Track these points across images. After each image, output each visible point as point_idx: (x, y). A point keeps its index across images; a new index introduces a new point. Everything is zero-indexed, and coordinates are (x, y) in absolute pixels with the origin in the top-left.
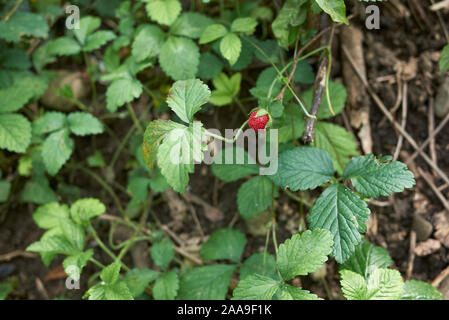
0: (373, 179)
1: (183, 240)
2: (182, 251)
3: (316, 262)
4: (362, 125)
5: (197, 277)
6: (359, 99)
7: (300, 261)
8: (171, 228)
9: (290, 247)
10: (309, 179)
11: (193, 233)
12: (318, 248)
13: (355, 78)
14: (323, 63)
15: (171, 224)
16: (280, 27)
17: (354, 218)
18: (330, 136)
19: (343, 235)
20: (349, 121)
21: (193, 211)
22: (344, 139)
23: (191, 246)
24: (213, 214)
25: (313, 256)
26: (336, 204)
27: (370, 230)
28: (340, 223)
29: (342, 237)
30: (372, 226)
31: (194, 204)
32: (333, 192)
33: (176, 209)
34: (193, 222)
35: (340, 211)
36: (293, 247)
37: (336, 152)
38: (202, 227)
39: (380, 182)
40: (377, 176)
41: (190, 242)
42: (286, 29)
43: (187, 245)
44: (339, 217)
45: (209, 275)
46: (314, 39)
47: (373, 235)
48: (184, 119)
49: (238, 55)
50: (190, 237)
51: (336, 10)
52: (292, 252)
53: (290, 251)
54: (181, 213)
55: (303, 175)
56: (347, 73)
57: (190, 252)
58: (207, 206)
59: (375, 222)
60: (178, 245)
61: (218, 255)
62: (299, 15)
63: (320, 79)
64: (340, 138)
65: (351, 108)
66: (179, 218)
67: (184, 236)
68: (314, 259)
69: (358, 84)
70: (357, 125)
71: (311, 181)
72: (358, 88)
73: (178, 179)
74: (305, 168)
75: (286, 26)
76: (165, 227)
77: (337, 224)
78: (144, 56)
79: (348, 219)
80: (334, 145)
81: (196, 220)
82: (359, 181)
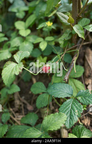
0: (87, 98)
1: (16, 115)
2: (15, 119)
3: (58, 126)
4: (89, 84)
5: (16, 129)
6: (89, 74)
7: (52, 124)
8: (13, 110)
9: (49, 118)
10: (62, 94)
11: (21, 113)
12: (60, 120)
13: (89, 67)
14: (75, 55)
15: (14, 109)
16: (61, 40)
17: (76, 111)
18: (76, 84)
19: (71, 117)
20: (85, 82)
21: (23, 105)
22: (81, 86)
23: (19, 118)
24: (30, 108)
25: (57, 123)
26: (71, 105)
27: (87, 124)
28: (71, 112)
29: (70, 118)
30: (88, 123)
31: (24, 103)
32: (71, 101)
33: (17, 103)
34: (22, 109)
35: (72, 108)
36: (50, 119)
37: (77, 90)
38: (25, 112)
39: (90, 100)
40: (89, 97)
41: (19, 116)
42: (63, 41)
43: (18, 117)
44: (71, 110)
45: (21, 129)
46: (74, 47)
47: (88, 126)
48: (17, 61)
49: (45, 48)
50: (20, 115)
51: (81, 33)
52: (49, 121)
53: (49, 120)
54: (18, 105)
55: (60, 92)
56: (86, 65)
57: (18, 120)
58: (28, 105)
59: (90, 121)
60: (14, 117)
61: (26, 122)
62: (68, 36)
63: (73, 61)
64: (79, 85)
65: (86, 77)
66: (17, 107)
67: (17, 114)
68: (57, 125)
69: (89, 69)
70: (87, 84)
71: (63, 95)
72: (89, 71)
73: (8, 80)
74: (62, 90)
75: (63, 40)
76: (11, 109)
77: (69, 113)
78: (14, 45)
79: (74, 111)
80: (77, 88)
81: (23, 109)
82: (82, 98)
